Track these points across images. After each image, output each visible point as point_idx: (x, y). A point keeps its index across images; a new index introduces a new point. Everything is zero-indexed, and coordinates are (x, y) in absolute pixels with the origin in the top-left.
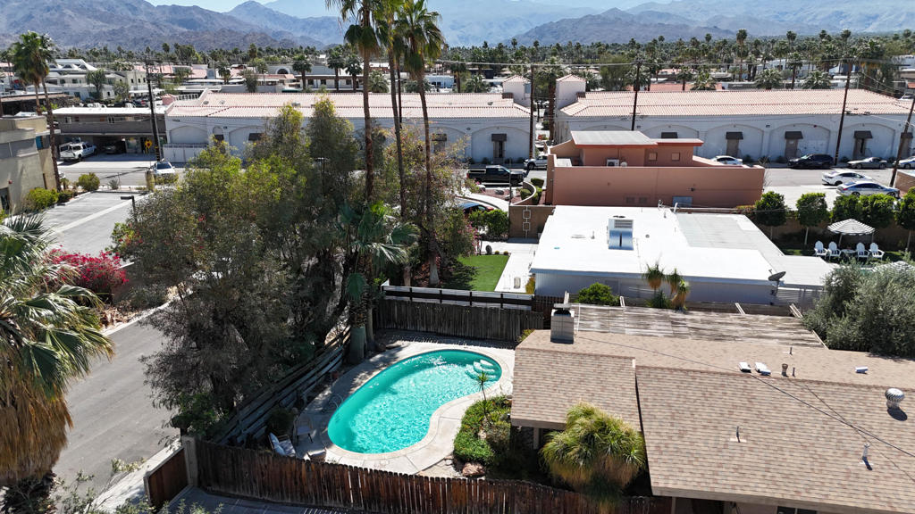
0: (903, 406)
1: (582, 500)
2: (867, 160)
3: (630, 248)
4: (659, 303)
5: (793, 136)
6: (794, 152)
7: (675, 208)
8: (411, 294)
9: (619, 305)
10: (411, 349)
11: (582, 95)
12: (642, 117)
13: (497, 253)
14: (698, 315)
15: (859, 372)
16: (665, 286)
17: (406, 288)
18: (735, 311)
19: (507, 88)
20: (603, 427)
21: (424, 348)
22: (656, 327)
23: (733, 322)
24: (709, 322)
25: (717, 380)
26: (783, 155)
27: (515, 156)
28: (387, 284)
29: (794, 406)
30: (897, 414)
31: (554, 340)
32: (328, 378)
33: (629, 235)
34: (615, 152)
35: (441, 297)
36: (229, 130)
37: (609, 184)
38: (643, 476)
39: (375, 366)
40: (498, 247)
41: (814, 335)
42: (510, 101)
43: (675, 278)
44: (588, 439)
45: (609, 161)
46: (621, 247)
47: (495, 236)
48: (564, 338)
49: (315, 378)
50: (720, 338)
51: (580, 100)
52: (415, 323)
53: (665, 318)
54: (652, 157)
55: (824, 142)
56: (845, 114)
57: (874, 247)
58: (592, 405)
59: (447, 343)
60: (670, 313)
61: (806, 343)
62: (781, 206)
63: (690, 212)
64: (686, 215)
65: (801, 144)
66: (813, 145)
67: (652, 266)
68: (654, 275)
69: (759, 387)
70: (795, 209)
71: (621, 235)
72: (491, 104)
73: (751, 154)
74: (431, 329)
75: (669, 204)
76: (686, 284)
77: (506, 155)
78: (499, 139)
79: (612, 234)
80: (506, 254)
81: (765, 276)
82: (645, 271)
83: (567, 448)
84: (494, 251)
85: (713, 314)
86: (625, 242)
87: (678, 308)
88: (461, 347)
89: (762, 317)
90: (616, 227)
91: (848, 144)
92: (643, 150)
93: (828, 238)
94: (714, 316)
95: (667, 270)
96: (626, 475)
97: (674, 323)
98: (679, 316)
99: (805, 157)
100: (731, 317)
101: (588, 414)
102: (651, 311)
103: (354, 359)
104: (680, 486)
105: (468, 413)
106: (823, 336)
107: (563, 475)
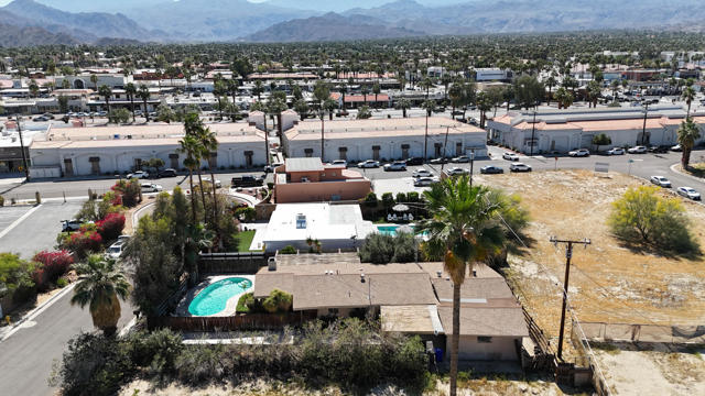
1: (275, 316)
2: (439, 159)
3: (304, 228)
6: (407, 155)
7: (330, 202)
8: (212, 256)
9: (296, 253)
10: (215, 279)
11: (296, 123)
13: (250, 230)
14: (324, 255)
16: (313, 244)
17: (210, 254)
18: (338, 252)
19: (251, 119)
20: (280, 294)
21: (219, 279)
22: (308, 261)
24: (327, 257)
25: (317, 277)
27: (259, 164)
28: (200, 253)
30: (363, 281)
31: (270, 270)
33: (305, 222)
34: (305, 174)
35: (225, 256)
36: (75, 156)
38: (291, 306)
40: (250, 226)
41: (359, 259)
42: (254, 128)
43: (316, 241)
44: (275, 298)
45: (303, 179)
47: (248, 220)
48: (273, 269)
50: (328, 263)
51: (295, 125)
52: (214, 268)
53: (312, 257)
54: (323, 175)
55: (421, 150)
58: (277, 289)
59: (230, 275)
60: (314, 255)
62: (375, 199)
64: (335, 206)
65: (409, 151)
67: (309, 237)
68: (309, 241)
70: (379, 198)
71: (301, 221)
72: (242, 130)
73: (384, 156)
74: (222, 270)
75: (328, 200)
76: (320, 244)
78: (249, 154)
79: (298, 222)
80: (254, 230)
81: (350, 237)
82: (306, 239)
83: (270, 302)
84: (248, 229)
86: (302, 225)
87: (317, 253)
88: (236, 276)
89: (346, 253)
90: (299, 219)
91: (431, 150)
92: (318, 173)
94: (329, 255)
95: (314, 238)
97: (315, 259)
98: (317, 256)
100: (335, 255)
101: (275, 291)
102: (307, 255)
105: (240, 299)
107: (270, 310)
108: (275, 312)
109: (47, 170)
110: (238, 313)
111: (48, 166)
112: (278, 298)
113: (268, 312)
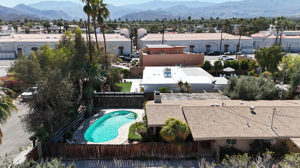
0: (254, 111)
1: (173, 146)
2: (229, 53)
3: (171, 77)
4: (182, 91)
5: (208, 46)
6: (209, 51)
7: (180, 66)
8: (104, 95)
9: (171, 93)
10: (108, 111)
11: (146, 35)
12: (165, 41)
13: (128, 82)
14: (194, 94)
15: (241, 104)
16: (184, 87)
17: (102, 93)
18: (204, 92)
19: (121, 33)
20: (178, 123)
21: (111, 111)
22: (183, 98)
23: (205, 95)
24: (198, 96)
25: (206, 109)
26: (206, 52)
27: (127, 54)
28: (95, 92)
29: (227, 113)
30: (253, 113)
31: (156, 103)
32: (81, 122)
33: (170, 73)
34: (161, 50)
35: (114, 95)
36: (24, 46)
37: (160, 60)
38: (190, 137)
39: (96, 118)
41: (226, 97)
42: (123, 36)
43: (186, 84)
44: (174, 127)
45: (159, 53)
46: (168, 77)
47: (126, 77)
48: (158, 102)
49: (76, 122)
50: (202, 99)
51: (145, 36)
52: (106, 104)
53: (185, 95)
54: (172, 52)
55: (217, 48)
56: (222, 40)
57: (235, 75)
58: (172, 117)
59: (118, 109)
60: (186, 94)
61: (225, 99)
62: (210, 64)
63: (185, 67)
64: (184, 68)
65: (210, 48)
66: (214, 49)
67: (180, 81)
68: (180, 83)
69: (217, 109)
70: (213, 65)
72: (117, 37)
73: (197, 52)
74: (112, 105)
75: (178, 65)
76: (190, 85)
77: (124, 54)
78: (121, 48)
79: (165, 73)
80: (131, 82)
81: (211, 82)
82: (177, 82)
83: (168, 130)
84: (127, 81)
85: (198, 93)
86: (169, 75)
87: (188, 92)
88: (123, 110)
89: (212, 93)
90: (166, 71)
91: (223, 49)
92: (169, 50)
93: (223, 73)
94: (198, 94)
96: (185, 137)
97: (188, 96)
98: (189, 94)
99: (212, 52)
100: (203, 94)
101: (172, 120)
102: (181, 94)
103: (88, 116)
104: (201, 137)
105: (130, 127)
106: (229, 97)
107: (167, 139)
108: (172, 142)
109: (7, 54)
110: (130, 140)
111: (8, 52)
112: (176, 126)
113: (166, 142)
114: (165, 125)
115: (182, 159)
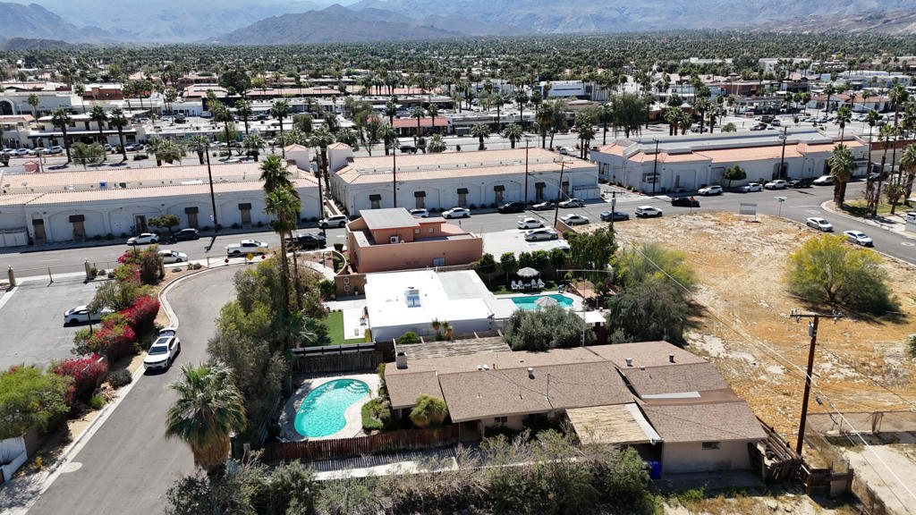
1: (427, 432)
2: (543, 204)
3: (419, 306)
4: (440, 338)
5: (499, 189)
6: (500, 200)
7: (436, 269)
9: (420, 342)
10: (316, 383)
11: (351, 159)
14: (458, 342)
15: (521, 362)
16: (441, 329)
17: (301, 349)
18: (474, 337)
20: (432, 402)
21: (321, 382)
22: (441, 351)
23: (473, 343)
24: (464, 345)
25: (470, 375)
26: (494, 202)
27: (309, 216)
29: (497, 380)
30: (532, 377)
31: (399, 368)
32: (280, 406)
33: (418, 298)
34: (395, 232)
35: (323, 351)
37: (394, 255)
38: (448, 417)
39: (301, 396)
41: (507, 345)
43: (446, 325)
44: (427, 408)
45: (391, 238)
46: (414, 306)
47: (328, 297)
48: (403, 366)
50: (469, 353)
51: (350, 164)
52: (310, 368)
53: (444, 346)
54: (417, 232)
55: (518, 191)
57: (540, 281)
58: (425, 395)
60: (445, 343)
61: (503, 350)
63: (445, 271)
64: (443, 273)
65: (504, 195)
66: (512, 195)
67: (435, 320)
68: (436, 324)
69: (485, 375)
71: (413, 298)
73: (474, 203)
74: (321, 370)
75: (432, 265)
76: (451, 327)
77: (302, 216)
79: (409, 298)
80: (340, 311)
81: (486, 316)
82: (431, 322)
83: (419, 413)
85: (465, 341)
86: (416, 302)
87: (449, 340)
88: (342, 377)
89: (486, 339)
90: (410, 294)
91: (532, 192)
92: (412, 230)
93: (517, 279)
95: (441, 319)
96: (442, 419)
97: (449, 348)
98: (450, 344)
99: (507, 205)
100: (473, 341)
101: (425, 398)
102: (437, 343)
103: (287, 395)
104: (462, 418)
105: (363, 410)
106: (510, 345)
107: (419, 423)
108: (426, 427)
109: (7, 236)
110: (367, 430)
111: (9, 230)
112: (430, 406)
113: (417, 428)
114: (415, 406)
115: (439, 448)
